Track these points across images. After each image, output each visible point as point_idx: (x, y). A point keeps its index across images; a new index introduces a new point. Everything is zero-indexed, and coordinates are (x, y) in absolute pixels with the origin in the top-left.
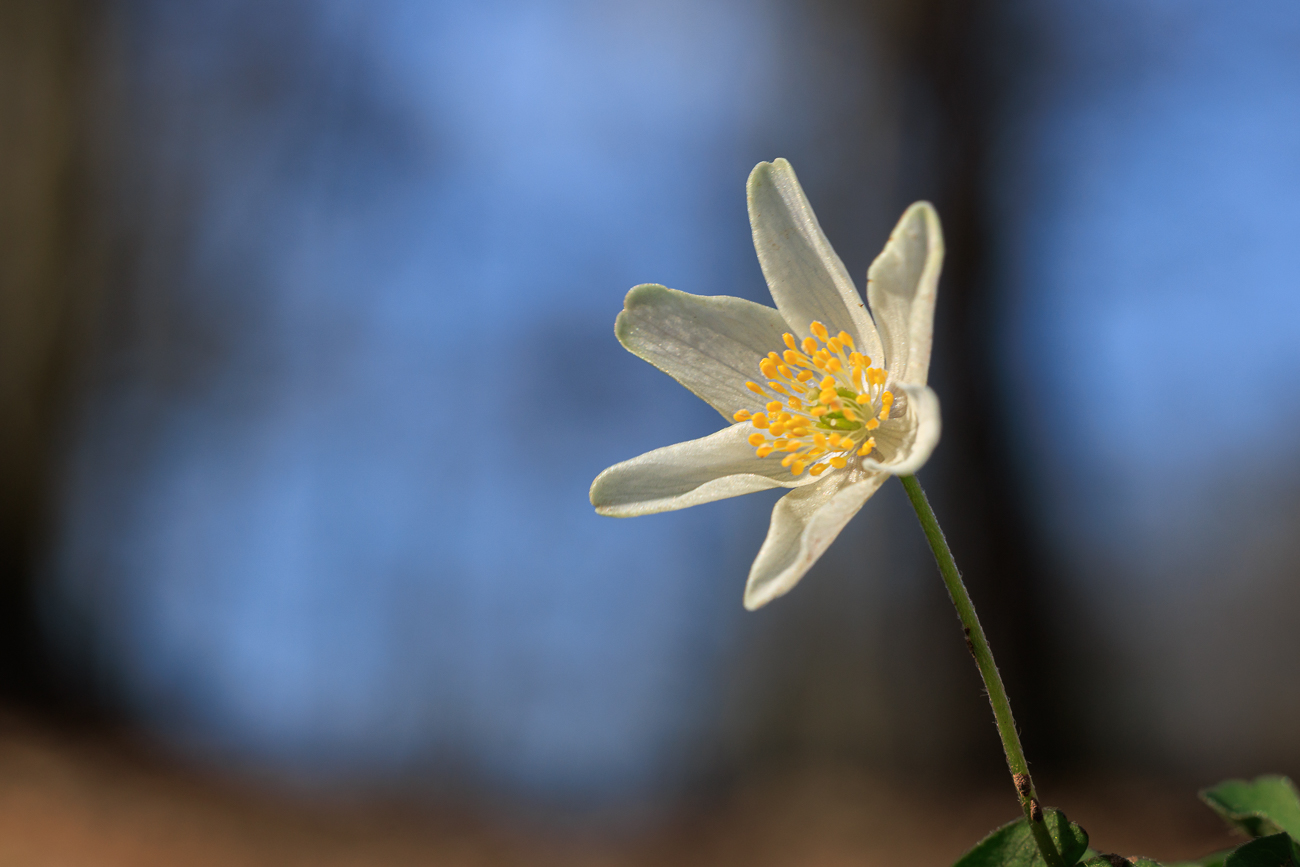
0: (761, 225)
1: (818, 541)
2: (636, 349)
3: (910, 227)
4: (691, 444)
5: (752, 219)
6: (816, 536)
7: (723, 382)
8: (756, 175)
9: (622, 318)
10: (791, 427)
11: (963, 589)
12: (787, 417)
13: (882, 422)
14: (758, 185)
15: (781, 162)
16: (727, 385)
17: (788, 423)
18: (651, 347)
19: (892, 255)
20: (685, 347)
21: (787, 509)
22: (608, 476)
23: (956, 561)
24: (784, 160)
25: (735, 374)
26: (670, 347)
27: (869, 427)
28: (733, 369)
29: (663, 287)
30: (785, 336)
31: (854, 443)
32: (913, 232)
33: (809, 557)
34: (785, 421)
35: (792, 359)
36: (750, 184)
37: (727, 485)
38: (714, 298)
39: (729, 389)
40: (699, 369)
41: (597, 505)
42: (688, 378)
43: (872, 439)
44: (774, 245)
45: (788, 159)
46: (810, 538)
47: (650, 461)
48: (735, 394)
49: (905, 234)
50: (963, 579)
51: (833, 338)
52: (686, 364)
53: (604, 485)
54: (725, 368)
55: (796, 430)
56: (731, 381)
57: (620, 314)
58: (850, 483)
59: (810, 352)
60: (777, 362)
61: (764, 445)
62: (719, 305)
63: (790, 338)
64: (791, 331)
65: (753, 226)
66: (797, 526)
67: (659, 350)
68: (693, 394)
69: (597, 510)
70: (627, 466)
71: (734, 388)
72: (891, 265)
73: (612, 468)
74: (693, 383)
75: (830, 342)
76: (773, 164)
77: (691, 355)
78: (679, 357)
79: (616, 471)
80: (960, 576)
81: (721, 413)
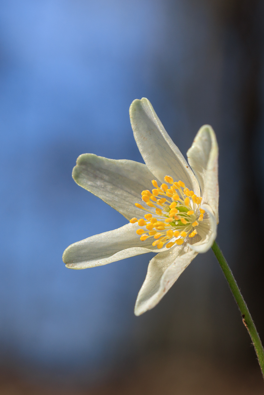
0: (137, 128)
1: (168, 282)
2: (83, 184)
3: (203, 136)
4: (110, 232)
5: (133, 127)
6: (167, 280)
7: (124, 200)
8: (133, 106)
9: (76, 170)
10: (157, 226)
11: (241, 296)
12: (154, 221)
13: (200, 222)
14: (134, 110)
15: (145, 100)
16: (126, 201)
17: (155, 224)
18: (89, 183)
19: (196, 148)
20: (106, 183)
21: (155, 264)
22: (71, 248)
23: (238, 283)
24: (146, 99)
25: (130, 195)
26: (99, 183)
27: (194, 225)
28: (129, 193)
29: (95, 155)
30: (153, 182)
31: (187, 233)
32: (205, 138)
33: (164, 290)
34: (154, 223)
35: (156, 193)
36: (130, 110)
37: (128, 252)
38: (120, 161)
39: (127, 203)
40: (113, 194)
41: (66, 263)
42: (108, 199)
43: (195, 230)
44: (144, 138)
45: (148, 98)
46: (165, 281)
47: (91, 241)
48: (130, 205)
49: (201, 139)
50: (241, 291)
51: (175, 182)
52: (106, 191)
53: (69, 253)
54: (125, 192)
55: (159, 228)
56: (128, 199)
57: (74, 168)
58: (185, 253)
59: (164, 190)
60: (149, 195)
61: (143, 235)
62: (122, 164)
63: (155, 183)
64: (155, 179)
65: (133, 130)
66: (159, 273)
67: (94, 184)
68: (110, 206)
69: (66, 266)
70: (80, 243)
71: (129, 202)
72: (196, 151)
73: (73, 245)
74: (110, 201)
75: (174, 184)
76: (141, 100)
77: (109, 187)
78: (103, 188)
79: (75, 247)
80: (239, 290)
81: (124, 216)
